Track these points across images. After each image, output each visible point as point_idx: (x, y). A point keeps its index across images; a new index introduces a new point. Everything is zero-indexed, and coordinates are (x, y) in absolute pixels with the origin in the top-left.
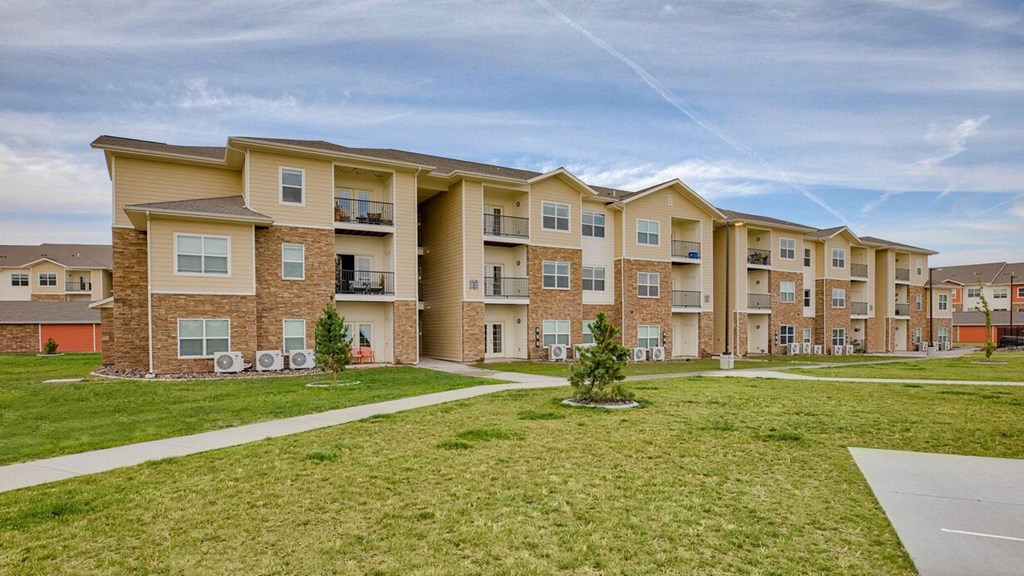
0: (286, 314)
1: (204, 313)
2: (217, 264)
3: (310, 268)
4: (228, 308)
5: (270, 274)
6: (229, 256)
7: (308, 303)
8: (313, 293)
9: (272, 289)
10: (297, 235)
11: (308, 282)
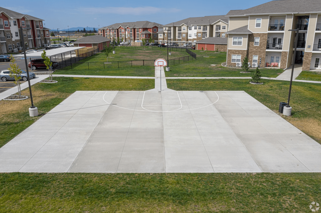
0: (254, 54)
1: (236, 54)
2: (240, 43)
3: (261, 43)
4: (241, 53)
5: (251, 45)
6: (242, 41)
7: (259, 52)
8: (261, 49)
9: (252, 48)
10: (259, 35)
11: (260, 46)
